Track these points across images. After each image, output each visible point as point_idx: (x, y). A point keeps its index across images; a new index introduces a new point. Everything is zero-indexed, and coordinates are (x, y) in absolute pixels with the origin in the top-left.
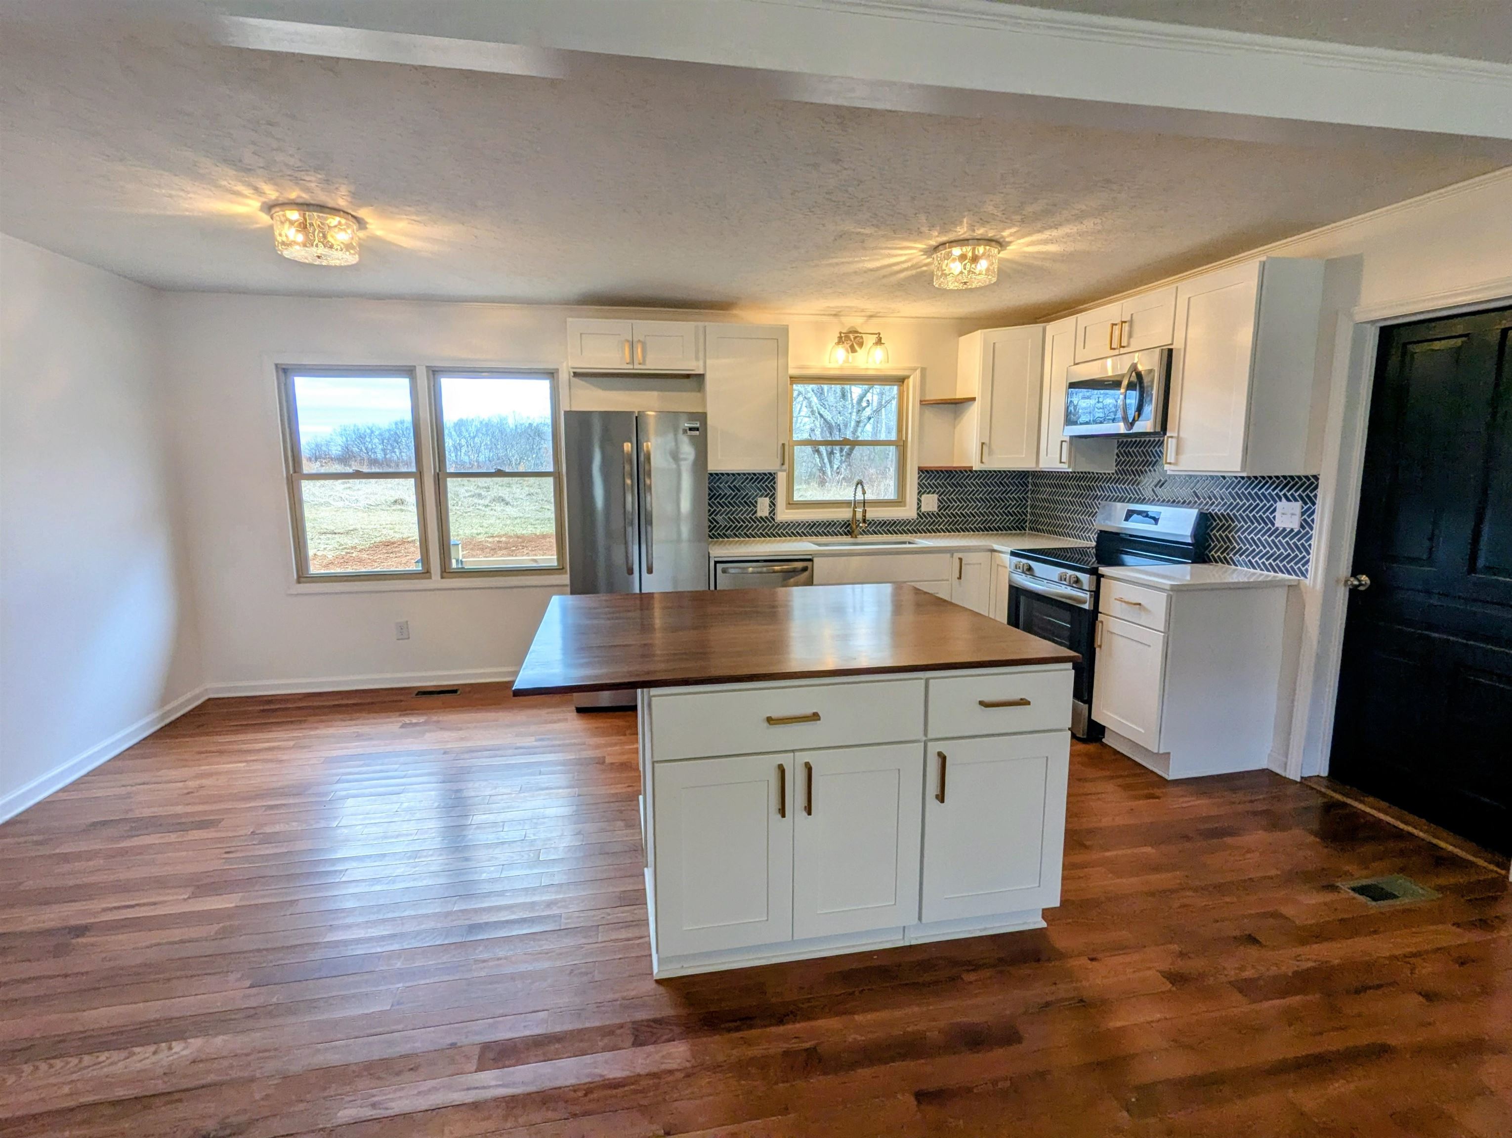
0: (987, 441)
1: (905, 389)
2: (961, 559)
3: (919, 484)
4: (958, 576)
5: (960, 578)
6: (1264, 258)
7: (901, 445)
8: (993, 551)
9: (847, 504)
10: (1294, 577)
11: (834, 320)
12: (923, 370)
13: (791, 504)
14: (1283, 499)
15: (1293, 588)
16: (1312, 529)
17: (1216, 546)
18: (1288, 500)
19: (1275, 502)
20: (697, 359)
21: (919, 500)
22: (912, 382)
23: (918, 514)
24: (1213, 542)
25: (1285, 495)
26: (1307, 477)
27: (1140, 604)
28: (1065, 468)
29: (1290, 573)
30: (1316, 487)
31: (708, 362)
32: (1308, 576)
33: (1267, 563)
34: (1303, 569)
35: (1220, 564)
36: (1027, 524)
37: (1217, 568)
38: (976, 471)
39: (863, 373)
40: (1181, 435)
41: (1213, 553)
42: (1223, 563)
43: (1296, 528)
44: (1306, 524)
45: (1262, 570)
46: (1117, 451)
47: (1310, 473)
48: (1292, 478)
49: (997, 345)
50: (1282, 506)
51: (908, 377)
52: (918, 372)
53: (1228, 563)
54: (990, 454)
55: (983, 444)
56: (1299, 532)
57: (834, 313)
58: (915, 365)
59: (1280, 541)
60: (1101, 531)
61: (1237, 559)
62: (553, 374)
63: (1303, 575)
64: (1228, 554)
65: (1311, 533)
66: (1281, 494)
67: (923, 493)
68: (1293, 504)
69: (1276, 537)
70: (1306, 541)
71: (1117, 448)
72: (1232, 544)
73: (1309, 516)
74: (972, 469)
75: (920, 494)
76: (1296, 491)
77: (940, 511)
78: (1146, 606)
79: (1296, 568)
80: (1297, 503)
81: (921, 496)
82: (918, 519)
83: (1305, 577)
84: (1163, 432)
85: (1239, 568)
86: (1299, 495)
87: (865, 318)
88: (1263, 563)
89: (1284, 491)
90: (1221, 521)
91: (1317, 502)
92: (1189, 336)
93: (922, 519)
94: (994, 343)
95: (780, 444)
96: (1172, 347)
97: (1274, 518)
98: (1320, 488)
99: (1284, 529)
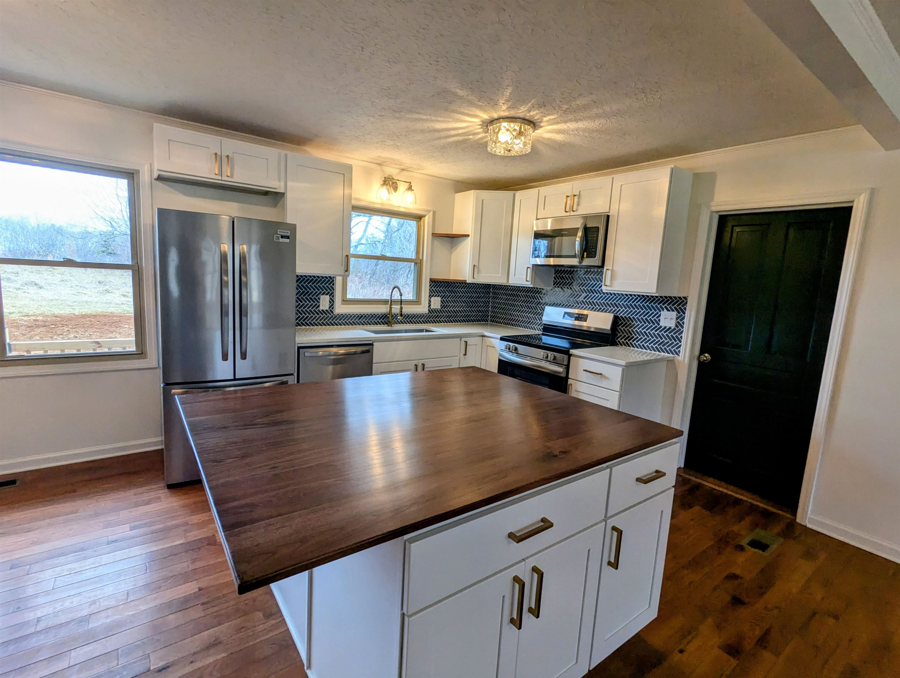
0: (476, 264)
1: (422, 224)
2: (466, 342)
3: (430, 290)
4: (464, 353)
5: (465, 354)
6: (673, 166)
7: (418, 263)
8: (483, 336)
9: (385, 302)
10: (671, 355)
11: (378, 168)
12: (434, 213)
13: (346, 301)
14: (665, 310)
15: (670, 362)
16: (683, 327)
17: (621, 335)
18: (668, 310)
19: (660, 311)
20: (279, 180)
21: (430, 301)
22: (427, 221)
23: (429, 310)
24: (619, 333)
25: (666, 307)
26: (680, 298)
27: (601, 374)
28: (529, 284)
29: (668, 353)
30: (686, 303)
31: (289, 184)
32: (680, 355)
33: (654, 347)
34: (677, 351)
35: (624, 346)
36: (489, 318)
37: (622, 348)
38: (468, 283)
39: (396, 209)
40: (615, 269)
41: (619, 339)
42: (626, 346)
43: (673, 326)
44: (680, 324)
45: (651, 350)
46: (554, 275)
47: (681, 295)
48: (670, 297)
49: (484, 201)
50: (664, 313)
51: (424, 216)
52: (431, 213)
53: (629, 346)
54: (478, 273)
55: (474, 266)
56: (674, 329)
57: (379, 162)
58: (431, 209)
59: (662, 334)
60: (545, 324)
61: (635, 343)
62: (132, 175)
63: (677, 354)
64: (629, 340)
65: (682, 330)
66: (663, 307)
67: (432, 296)
68: (671, 313)
69: (660, 332)
70: (679, 334)
71: (555, 274)
72: (632, 335)
73: (681, 320)
74: (465, 282)
75: (430, 296)
76: (673, 305)
77: (441, 308)
78: (607, 375)
79: (672, 350)
80: (673, 312)
81: (431, 298)
82: (428, 313)
83: (678, 355)
84: (602, 266)
85: (636, 349)
86: (675, 308)
87: (399, 170)
88: (652, 346)
89: (666, 305)
90: (625, 321)
91: (686, 312)
92: (620, 208)
93: (431, 313)
94: (483, 200)
95: (344, 256)
96: (608, 214)
97: (659, 320)
98: (689, 304)
99: (665, 327)
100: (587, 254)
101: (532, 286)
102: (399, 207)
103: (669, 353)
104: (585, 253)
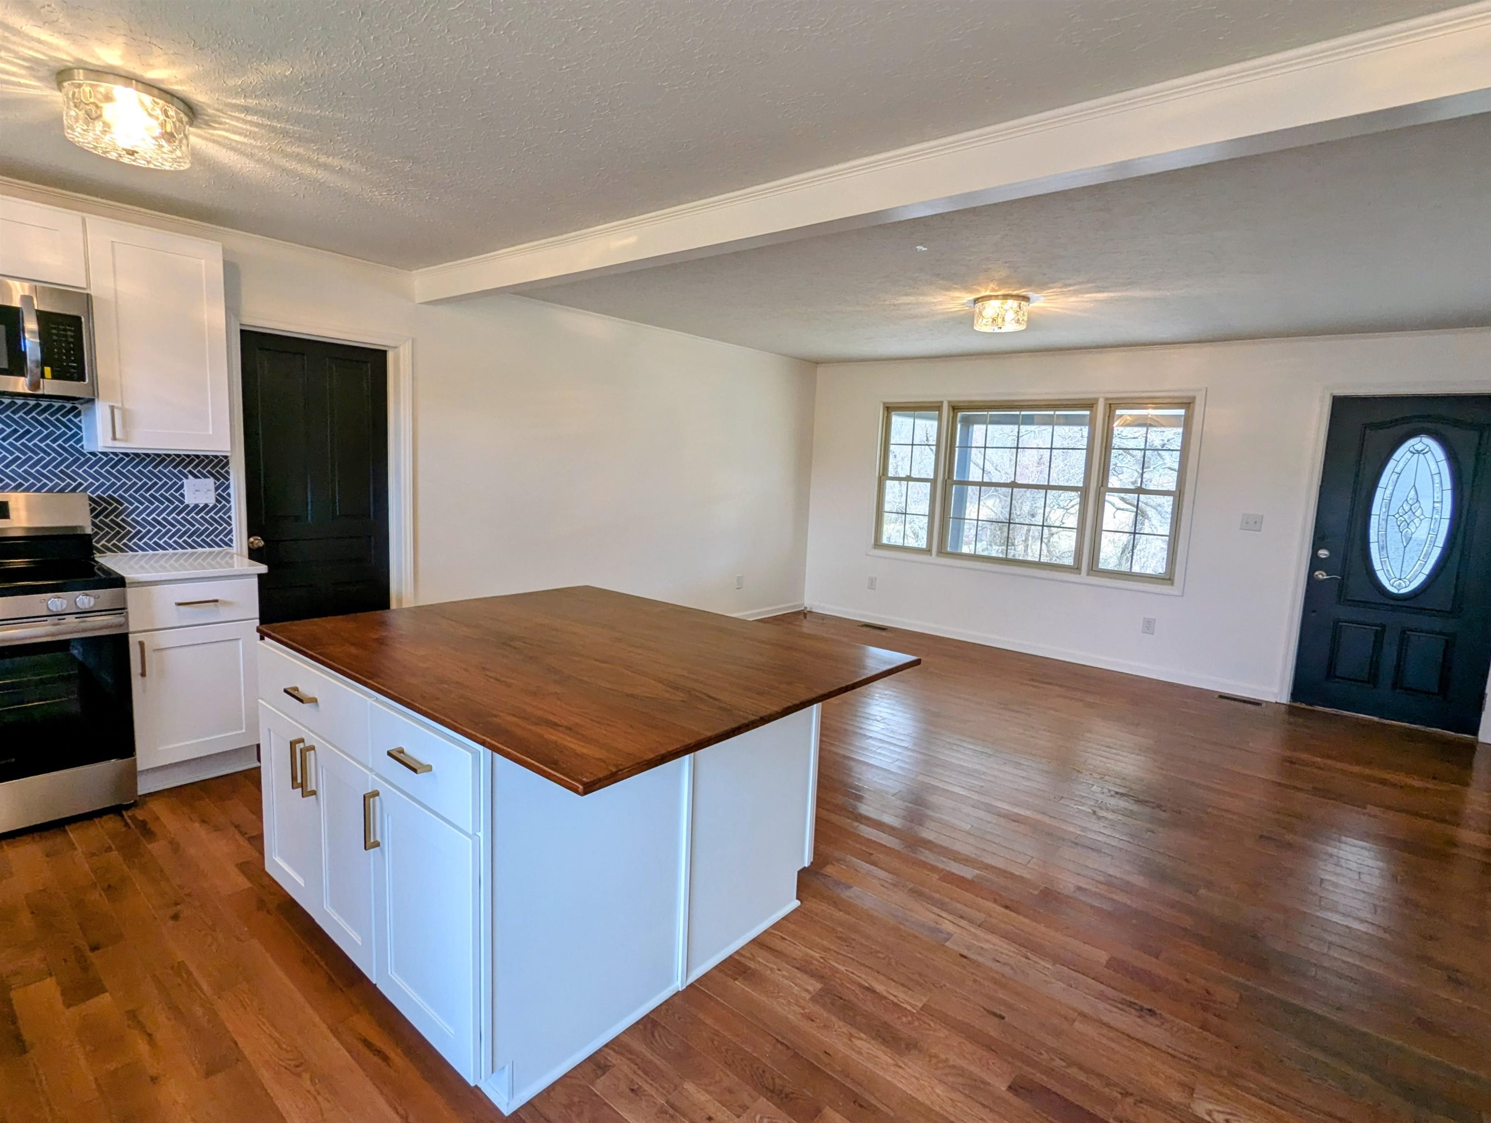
10: (218, 549)
14: (190, 476)
16: (229, 502)
18: (196, 477)
19: (181, 480)
25: (190, 472)
26: (214, 456)
27: (216, 601)
29: (210, 546)
30: (228, 466)
32: (235, 545)
33: (180, 541)
34: (225, 540)
35: (109, 553)
40: (127, 405)
43: (211, 502)
44: (223, 497)
45: (174, 549)
48: (196, 456)
50: (189, 483)
53: (123, 551)
56: (215, 506)
59: (192, 517)
61: (135, 544)
63: (226, 544)
65: (228, 506)
66: (185, 471)
68: (203, 480)
69: (187, 514)
70: (225, 514)
72: (123, 528)
73: (223, 491)
76: (204, 468)
78: (229, 599)
79: (217, 540)
80: (207, 480)
83: (230, 546)
84: (92, 401)
85: (140, 553)
86: (208, 472)
88: (175, 542)
89: (190, 468)
90: (110, 504)
91: (228, 478)
92: (119, 287)
96: (89, 292)
97: (182, 495)
98: (230, 465)
99: (197, 506)
100: (54, 371)
103: (212, 547)
104: (50, 369)
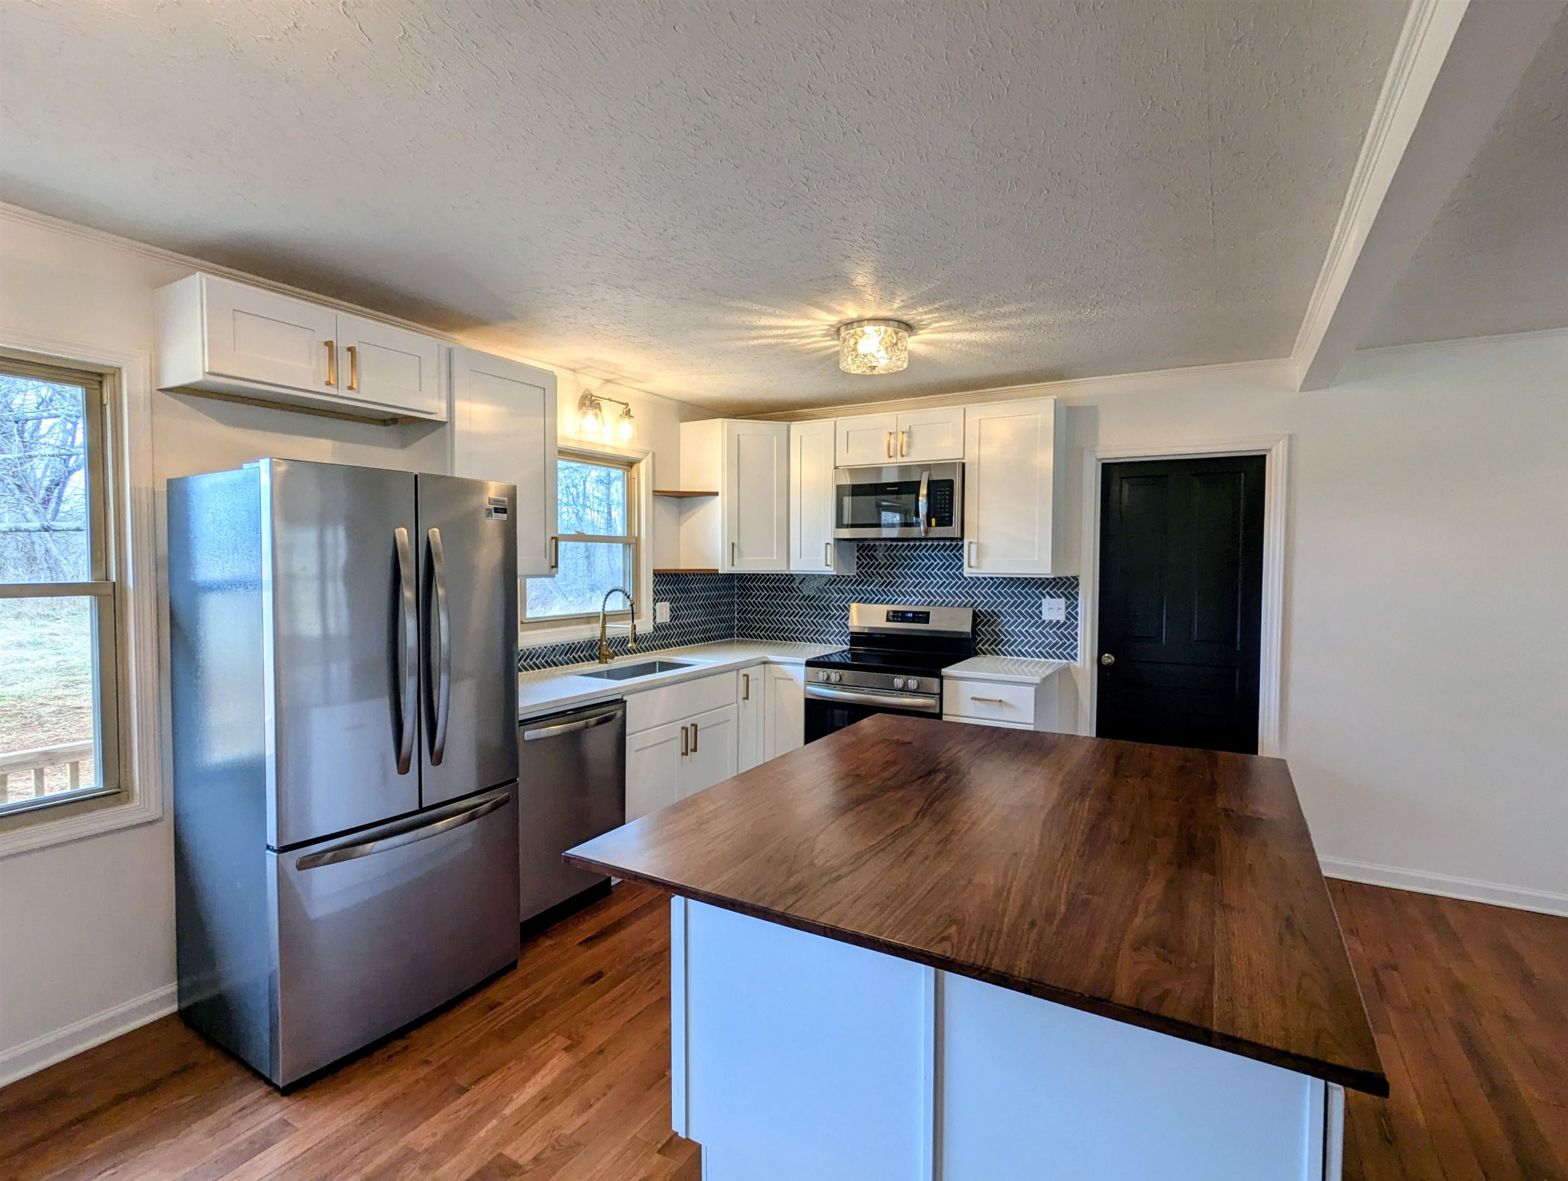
0: (736, 542)
1: (635, 475)
2: (747, 676)
3: (654, 591)
4: (743, 695)
6: (1055, 397)
7: (631, 543)
8: (767, 662)
10: (1064, 661)
11: (572, 376)
12: (654, 454)
13: (527, 625)
14: (1048, 597)
15: (1067, 669)
16: (1076, 619)
17: (982, 639)
18: (1052, 597)
19: (1040, 599)
20: (439, 399)
21: (654, 610)
22: (643, 468)
23: (654, 626)
24: (980, 636)
25: (1048, 592)
26: (1067, 578)
27: (1000, 701)
28: (831, 571)
29: (1060, 658)
30: (1078, 585)
31: (459, 405)
32: (1078, 659)
33: (1037, 651)
34: (1072, 654)
35: (989, 655)
36: (735, 630)
37: (986, 659)
38: (721, 574)
39: (600, 450)
40: (981, 541)
41: (980, 646)
42: (992, 654)
43: (1062, 619)
44: (1072, 615)
45: (1032, 657)
46: (857, 554)
47: (1069, 574)
48: (1054, 579)
49: (741, 438)
50: (1047, 602)
51: (639, 461)
52: (650, 455)
53: (998, 654)
54: (739, 557)
55: (733, 544)
56: (1065, 623)
57: (573, 367)
58: (647, 448)
59: (1047, 632)
60: (852, 633)
61: (1006, 649)
62: (99, 379)
63: (1072, 658)
64: (996, 646)
65: (1076, 623)
66: (1044, 592)
67: (657, 602)
68: (1057, 600)
69: (1044, 629)
70: (1073, 630)
71: (858, 551)
72: (999, 637)
73: (1073, 610)
74: (715, 572)
75: (655, 601)
76: (1058, 589)
77: (671, 621)
78: (1010, 702)
79: (1065, 653)
80: (1060, 600)
81: (655, 605)
82: (653, 633)
83: (1075, 660)
84: (962, 539)
85: (1009, 657)
86: (1062, 593)
87: (603, 382)
88: (1033, 651)
89: (1047, 589)
90: (986, 617)
91: (1079, 598)
92: (981, 453)
93: (657, 632)
94: (739, 435)
95: (549, 538)
96: (963, 461)
97: (1041, 612)
98: (1080, 586)
99: (1051, 621)
100: (936, 521)
101: (835, 573)
102: (604, 446)
104: (933, 520)
